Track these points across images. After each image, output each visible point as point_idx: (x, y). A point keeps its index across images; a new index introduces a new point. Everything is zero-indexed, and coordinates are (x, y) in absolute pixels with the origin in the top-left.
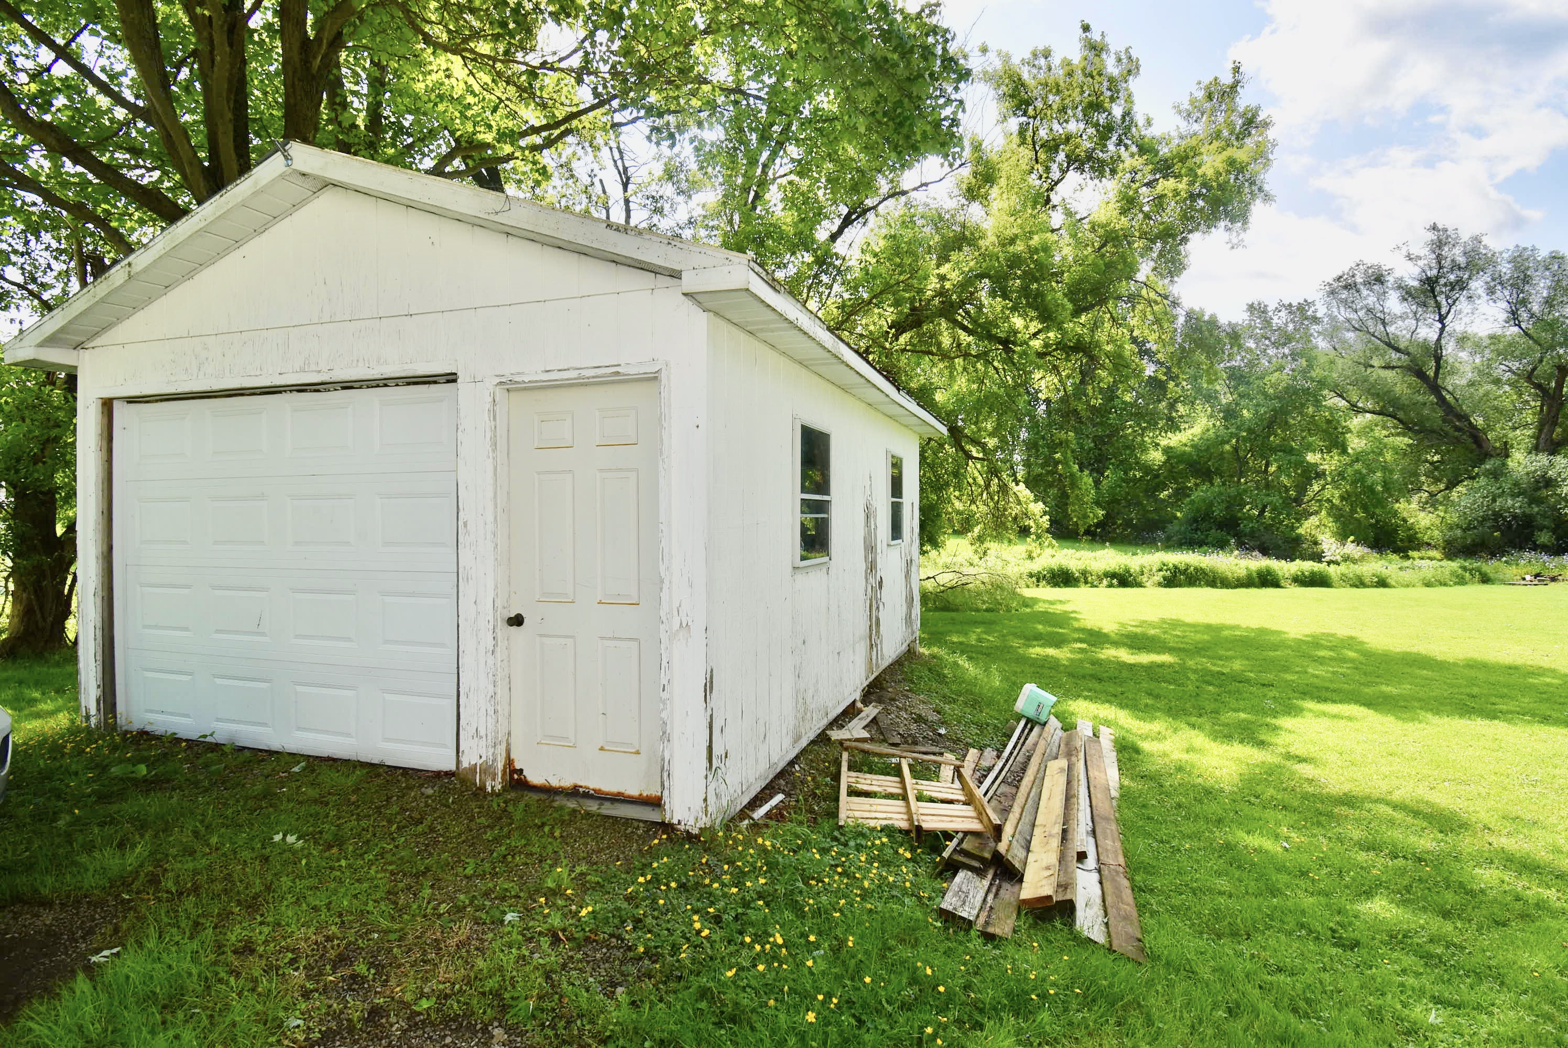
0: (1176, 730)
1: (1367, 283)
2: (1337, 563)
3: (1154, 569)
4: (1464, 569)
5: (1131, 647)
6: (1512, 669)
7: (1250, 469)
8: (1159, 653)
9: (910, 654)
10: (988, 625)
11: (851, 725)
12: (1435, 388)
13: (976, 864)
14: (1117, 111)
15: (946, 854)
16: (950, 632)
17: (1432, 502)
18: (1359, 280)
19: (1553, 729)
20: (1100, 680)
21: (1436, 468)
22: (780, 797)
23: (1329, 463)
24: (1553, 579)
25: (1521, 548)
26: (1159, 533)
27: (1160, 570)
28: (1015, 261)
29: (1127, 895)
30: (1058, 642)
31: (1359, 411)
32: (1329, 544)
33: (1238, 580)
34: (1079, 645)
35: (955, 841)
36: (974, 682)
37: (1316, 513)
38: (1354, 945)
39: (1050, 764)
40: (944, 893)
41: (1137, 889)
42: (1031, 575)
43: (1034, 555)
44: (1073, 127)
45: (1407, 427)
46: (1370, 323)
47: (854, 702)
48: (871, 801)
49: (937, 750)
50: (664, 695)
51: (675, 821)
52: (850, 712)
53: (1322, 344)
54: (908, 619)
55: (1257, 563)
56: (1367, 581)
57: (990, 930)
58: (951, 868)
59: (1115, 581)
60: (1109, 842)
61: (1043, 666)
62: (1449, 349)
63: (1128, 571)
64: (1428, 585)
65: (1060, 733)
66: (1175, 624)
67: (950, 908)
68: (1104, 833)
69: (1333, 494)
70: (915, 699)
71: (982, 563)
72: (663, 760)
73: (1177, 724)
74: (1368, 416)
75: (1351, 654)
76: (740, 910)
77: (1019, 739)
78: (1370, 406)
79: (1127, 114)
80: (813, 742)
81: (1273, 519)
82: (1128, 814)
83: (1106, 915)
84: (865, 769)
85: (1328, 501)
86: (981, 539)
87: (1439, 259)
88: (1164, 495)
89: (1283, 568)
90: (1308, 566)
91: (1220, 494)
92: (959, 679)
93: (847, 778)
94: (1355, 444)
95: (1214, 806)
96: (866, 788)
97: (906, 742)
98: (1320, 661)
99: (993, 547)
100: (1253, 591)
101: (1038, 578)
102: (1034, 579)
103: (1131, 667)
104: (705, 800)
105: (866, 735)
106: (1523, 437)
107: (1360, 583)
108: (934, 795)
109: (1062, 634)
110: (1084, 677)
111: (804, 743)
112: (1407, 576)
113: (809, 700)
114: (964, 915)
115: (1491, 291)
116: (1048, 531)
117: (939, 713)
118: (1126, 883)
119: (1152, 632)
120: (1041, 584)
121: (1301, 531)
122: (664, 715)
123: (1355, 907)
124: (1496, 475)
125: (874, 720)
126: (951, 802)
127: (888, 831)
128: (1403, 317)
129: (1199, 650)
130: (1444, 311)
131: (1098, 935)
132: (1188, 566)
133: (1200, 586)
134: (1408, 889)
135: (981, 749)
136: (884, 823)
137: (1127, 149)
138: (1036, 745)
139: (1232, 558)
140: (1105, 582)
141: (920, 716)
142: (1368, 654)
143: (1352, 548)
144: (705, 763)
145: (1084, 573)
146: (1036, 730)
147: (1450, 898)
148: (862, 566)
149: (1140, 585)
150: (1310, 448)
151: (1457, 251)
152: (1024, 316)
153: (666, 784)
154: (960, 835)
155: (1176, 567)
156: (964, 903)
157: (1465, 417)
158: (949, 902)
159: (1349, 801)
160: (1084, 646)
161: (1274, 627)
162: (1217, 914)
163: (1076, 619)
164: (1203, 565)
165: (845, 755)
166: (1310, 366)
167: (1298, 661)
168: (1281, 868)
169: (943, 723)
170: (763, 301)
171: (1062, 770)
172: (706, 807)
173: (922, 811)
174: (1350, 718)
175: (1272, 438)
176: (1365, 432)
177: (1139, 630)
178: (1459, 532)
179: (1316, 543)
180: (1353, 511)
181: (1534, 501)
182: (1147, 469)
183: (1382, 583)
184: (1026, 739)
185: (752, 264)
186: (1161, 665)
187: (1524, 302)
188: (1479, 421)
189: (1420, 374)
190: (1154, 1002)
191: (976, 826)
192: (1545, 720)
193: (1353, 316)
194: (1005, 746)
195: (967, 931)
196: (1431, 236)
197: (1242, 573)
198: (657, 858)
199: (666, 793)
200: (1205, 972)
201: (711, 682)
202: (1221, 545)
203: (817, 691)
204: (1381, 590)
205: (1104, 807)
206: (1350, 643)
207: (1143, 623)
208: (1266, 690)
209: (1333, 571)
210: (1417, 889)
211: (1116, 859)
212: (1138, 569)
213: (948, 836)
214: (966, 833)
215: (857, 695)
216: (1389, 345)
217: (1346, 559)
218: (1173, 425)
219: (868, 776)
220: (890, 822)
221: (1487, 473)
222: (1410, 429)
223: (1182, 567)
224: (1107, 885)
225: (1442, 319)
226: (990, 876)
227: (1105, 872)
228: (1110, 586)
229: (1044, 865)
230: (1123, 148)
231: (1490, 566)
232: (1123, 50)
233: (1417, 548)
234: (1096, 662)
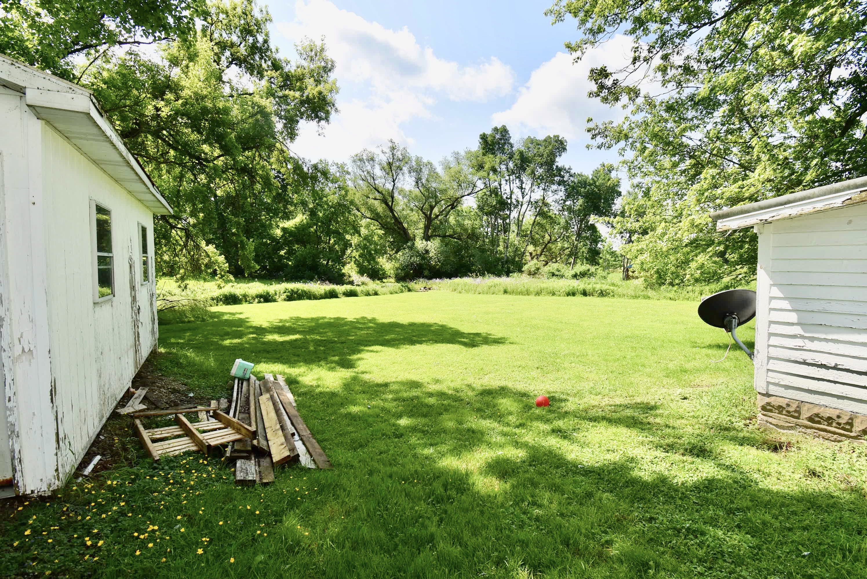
0: (311, 370)
1: (368, 160)
2: (359, 285)
3: (282, 292)
4: (402, 286)
5: (279, 333)
6: (423, 325)
7: (322, 241)
8: (293, 334)
9: (153, 354)
10: (194, 330)
11: (131, 402)
12: (391, 210)
13: (245, 455)
14: (260, 39)
15: (228, 454)
16: (169, 338)
17: (390, 259)
18: (365, 158)
19: (439, 345)
20: (268, 352)
21: (392, 244)
22: (98, 458)
23: (355, 240)
24: (430, 289)
25: (419, 277)
26: (281, 273)
27: (285, 292)
28: (205, 111)
29: (316, 445)
30: (240, 335)
31: (366, 217)
32: (355, 277)
33: (321, 295)
34: (252, 336)
35: (229, 447)
36: (201, 364)
37: (349, 263)
38: (401, 435)
39: (260, 398)
40: (234, 473)
41: (319, 442)
42: (213, 299)
43: (222, 286)
44: (235, 38)
45: (383, 226)
46: (369, 178)
47: (128, 389)
48: (167, 442)
49: (192, 406)
50: (10, 405)
51: (28, 492)
52: (128, 396)
53: (350, 184)
54: (153, 332)
55: (328, 287)
56: (371, 293)
57: (265, 481)
58: (232, 461)
59: (262, 300)
60: (301, 426)
61: (234, 350)
62: (396, 195)
63: (268, 293)
64: (391, 293)
65: (258, 382)
66: (298, 319)
67: (242, 478)
68: (297, 423)
69: (356, 254)
70: (166, 380)
71: (184, 293)
72: (13, 451)
73: (311, 366)
74: (368, 219)
75: (371, 325)
76: (113, 525)
77: (238, 389)
78: (368, 216)
79: (266, 41)
80: (109, 419)
81: (332, 265)
82: (304, 411)
83: (311, 456)
84: (154, 426)
85: (354, 257)
86: (182, 279)
87: (393, 155)
88: (282, 253)
89: (340, 289)
90: (348, 287)
91: (310, 253)
92: (191, 364)
93: (146, 434)
94: (364, 231)
95: (338, 399)
96: (158, 436)
97: (171, 406)
98: (361, 329)
99: (191, 283)
100: (327, 300)
101: (217, 300)
102: (215, 301)
103: (282, 343)
104: (57, 470)
105: (143, 407)
106: (419, 233)
107: (368, 294)
108: (205, 428)
109: (240, 331)
110: (260, 352)
111: (104, 420)
112: (384, 290)
113: (106, 392)
114: (250, 478)
115: (410, 172)
116: (228, 272)
117: (185, 385)
118: (314, 441)
119: (287, 324)
120: (219, 304)
121: (343, 271)
122: (10, 419)
123: (398, 422)
124: (412, 248)
125: (145, 398)
126: (215, 430)
127: (188, 453)
128: (381, 178)
129: (311, 330)
130: (395, 178)
131: (312, 466)
132: (298, 290)
133: (304, 299)
134: (411, 410)
135: (218, 400)
136: (184, 450)
137: (265, 62)
138: (248, 390)
139: (317, 285)
140: (256, 300)
141: (174, 389)
142: (379, 324)
143: (365, 279)
144: (55, 445)
145: (245, 296)
146: (245, 384)
147: (425, 410)
148: (129, 300)
149: (275, 301)
150: (347, 232)
151: (399, 153)
152: (211, 145)
153: (18, 468)
154: (231, 443)
155: (292, 290)
156: (247, 474)
157: (401, 223)
158: (240, 476)
159: (386, 385)
160: (255, 336)
161: (342, 316)
162: (353, 441)
163: (248, 322)
164: (305, 289)
165: (138, 422)
166: (346, 194)
167: (353, 330)
168: (369, 416)
169: (190, 390)
170: (95, 122)
171: (268, 399)
172: (58, 475)
173: (206, 438)
174: (377, 352)
175: (331, 227)
176: (368, 226)
177: (280, 324)
178: (400, 271)
179: (350, 277)
180: (363, 262)
181: (423, 258)
182: (273, 239)
183: (376, 294)
184: (242, 389)
185: (92, 96)
186: (296, 340)
187: (420, 179)
188: (405, 225)
189: (387, 204)
190: (344, 481)
191: (238, 437)
192: (436, 342)
193: (362, 173)
194: (232, 395)
195: (253, 486)
196: (390, 144)
197: (322, 292)
198: (29, 517)
199: (18, 475)
200: (356, 463)
201: (55, 388)
202: (311, 279)
203: (110, 384)
204: (376, 296)
205: (293, 412)
206: (373, 320)
207: (281, 321)
208: (344, 345)
209: (358, 289)
210: (415, 410)
211: (306, 433)
212: (274, 292)
213: (225, 446)
214: (234, 442)
215: (130, 384)
216: (375, 189)
217: (363, 283)
218: (287, 216)
219: (156, 430)
220: (187, 449)
221: (408, 247)
222: (383, 227)
223: (295, 290)
224: (307, 444)
225: (394, 181)
226: (253, 458)
227: (305, 439)
228: (259, 302)
229: (280, 443)
230: (263, 61)
231: (412, 285)
232: (264, 6)
233: (386, 278)
234: (264, 343)
